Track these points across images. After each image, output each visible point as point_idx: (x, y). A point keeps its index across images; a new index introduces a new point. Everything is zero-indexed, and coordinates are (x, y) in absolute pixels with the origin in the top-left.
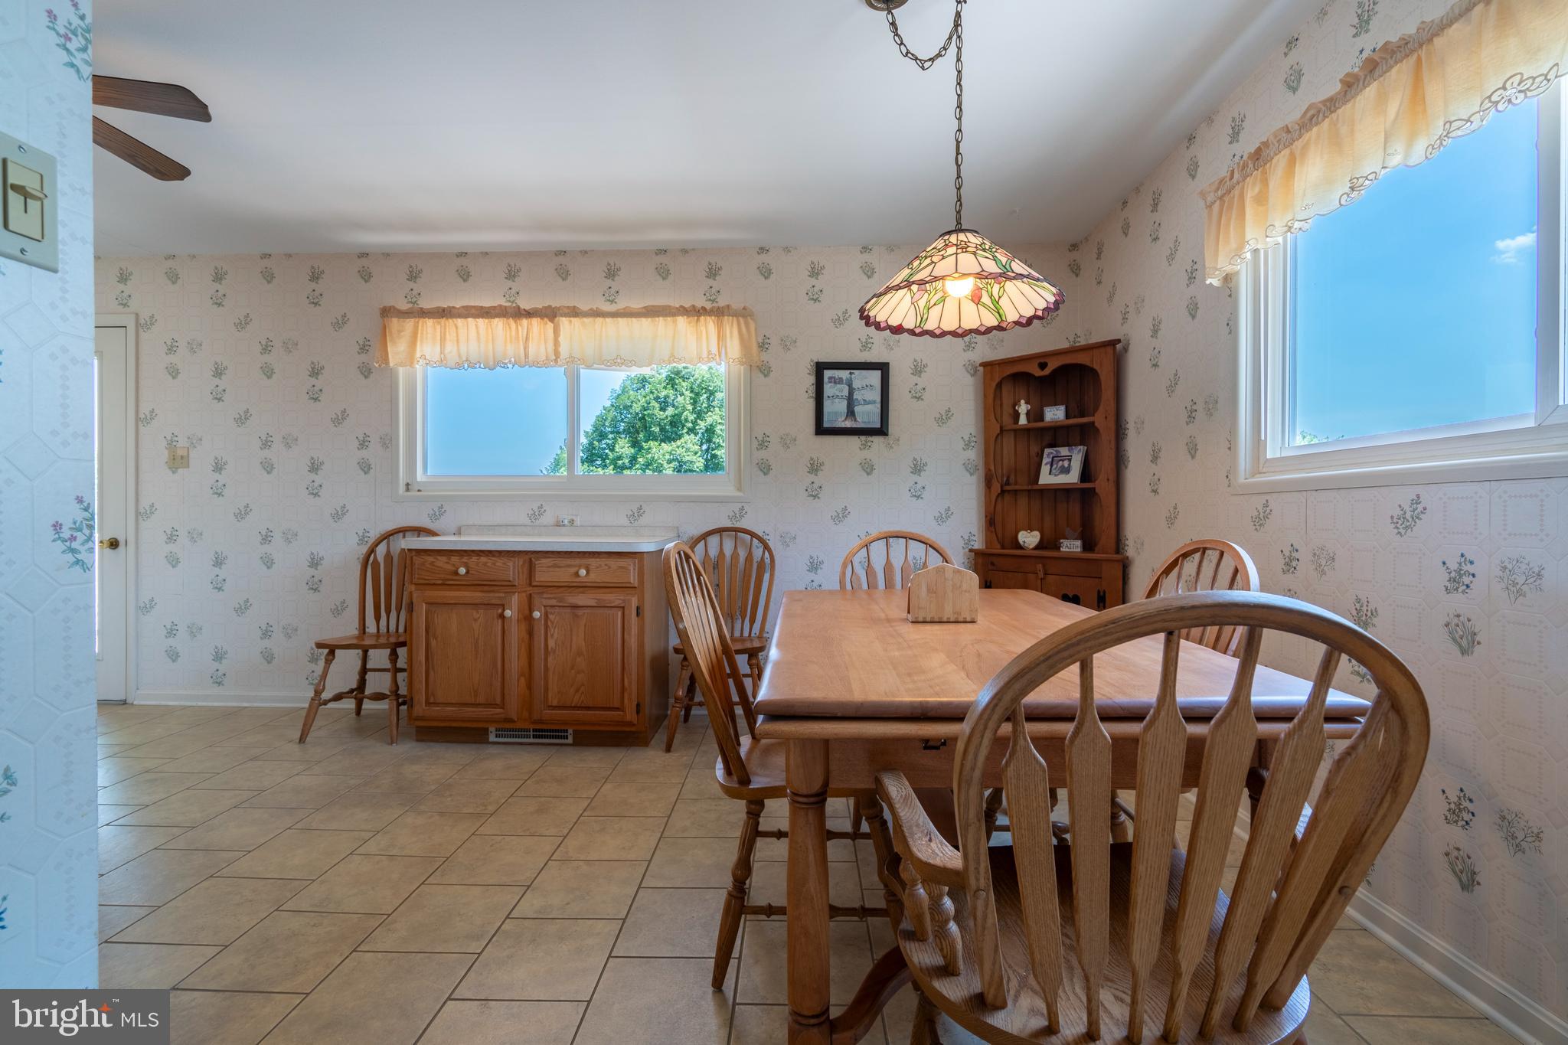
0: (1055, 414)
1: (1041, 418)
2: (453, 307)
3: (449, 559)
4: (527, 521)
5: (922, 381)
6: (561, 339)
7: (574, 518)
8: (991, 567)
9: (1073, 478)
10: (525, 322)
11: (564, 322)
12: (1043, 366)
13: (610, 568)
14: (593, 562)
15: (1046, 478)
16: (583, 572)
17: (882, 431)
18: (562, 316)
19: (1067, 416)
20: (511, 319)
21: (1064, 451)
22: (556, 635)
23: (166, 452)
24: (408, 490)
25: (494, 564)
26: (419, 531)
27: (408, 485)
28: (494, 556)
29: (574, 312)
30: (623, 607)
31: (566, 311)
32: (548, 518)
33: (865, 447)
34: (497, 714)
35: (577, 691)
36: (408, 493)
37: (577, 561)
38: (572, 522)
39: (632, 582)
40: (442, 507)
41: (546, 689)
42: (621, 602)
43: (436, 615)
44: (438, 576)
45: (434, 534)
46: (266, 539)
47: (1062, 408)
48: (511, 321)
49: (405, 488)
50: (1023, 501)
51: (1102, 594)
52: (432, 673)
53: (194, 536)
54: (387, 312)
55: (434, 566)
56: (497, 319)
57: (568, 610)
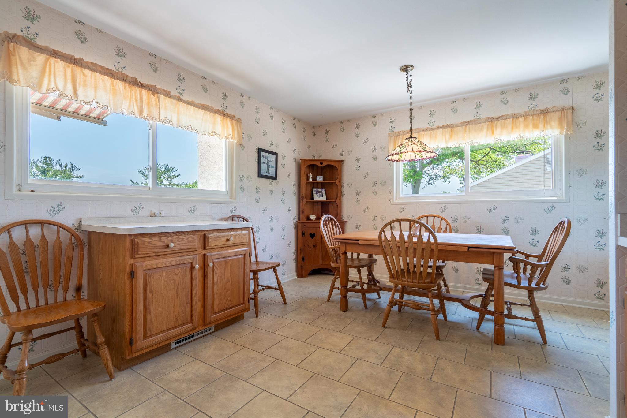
0: (320, 179)
1: (316, 180)
5: (284, 162)
6: (160, 107)
9: (324, 198)
11: (162, 98)
12: (321, 164)
15: (315, 198)
16: (231, 239)
17: (275, 178)
18: (161, 94)
19: (323, 180)
20: (127, 84)
21: (319, 190)
24: (19, 190)
27: (19, 186)
29: (168, 95)
30: (245, 254)
31: (164, 92)
32: (145, 212)
33: (271, 183)
35: (227, 300)
37: (226, 234)
38: (160, 214)
39: (247, 241)
40: (60, 205)
42: (244, 251)
44: (153, 250)
47: (322, 177)
49: (16, 188)
55: (151, 244)
57: (223, 260)
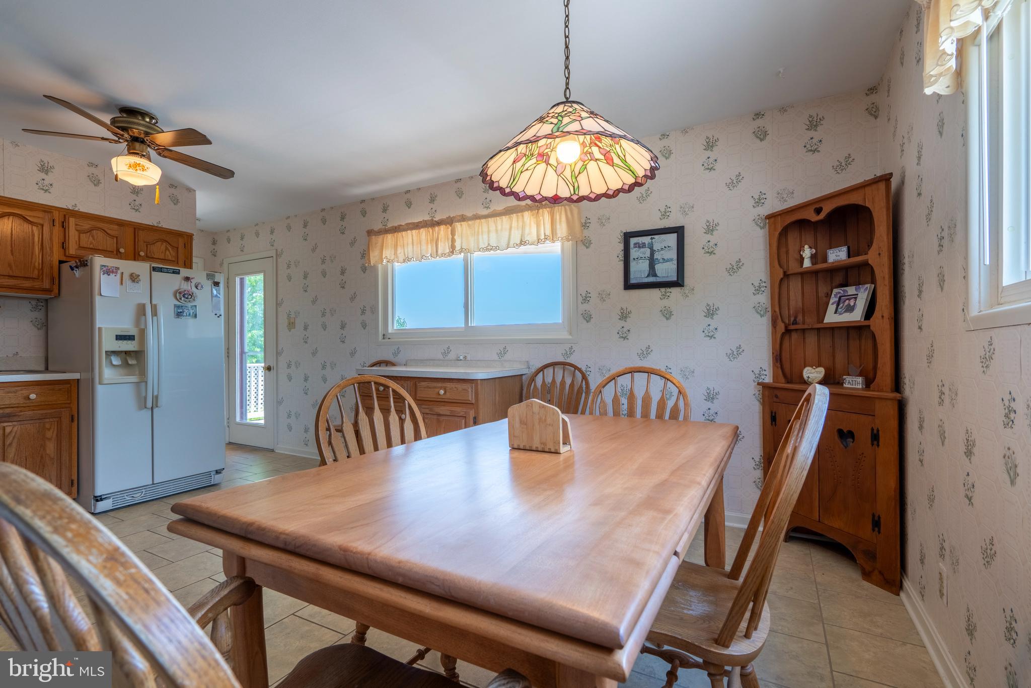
0: (838, 255)
1: (825, 260)
2: (401, 225)
4: (441, 357)
5: (713, 239)
6: (456, 237)
7: (467, 355)
8: (775, 399)
9: (857, 316)
10: (437, 228)
11: (458, 225)
12: (818, 211)
13: (457, 389)
14: (448, 385)
15: (832, 317)
16: (442, 392)
17: (678, 283)
18: (456, 222)
19: (849, 256)
21: (851, 290)
23: (287, 320)
24: (384, 338)
26: (387, 363)
27: (384, 335)
29: (463, 219)
30: (466, 417)
31: (459, 218)
33: (664, 296)
36: (384, 340)
37: (440, 385)
38: (465, 357)
39: (470, 399)
40: (400, 348)
42: (464, 413)
45: (393, 364)
46: (324, 367)
47: (845, 249)
48: (430, 229)
49: (382, 336)
50: (811, 339)
51: (875, 432)
53: (298, 365)
54: (370, 233)
56: (422, 229)
57: (435, 417)
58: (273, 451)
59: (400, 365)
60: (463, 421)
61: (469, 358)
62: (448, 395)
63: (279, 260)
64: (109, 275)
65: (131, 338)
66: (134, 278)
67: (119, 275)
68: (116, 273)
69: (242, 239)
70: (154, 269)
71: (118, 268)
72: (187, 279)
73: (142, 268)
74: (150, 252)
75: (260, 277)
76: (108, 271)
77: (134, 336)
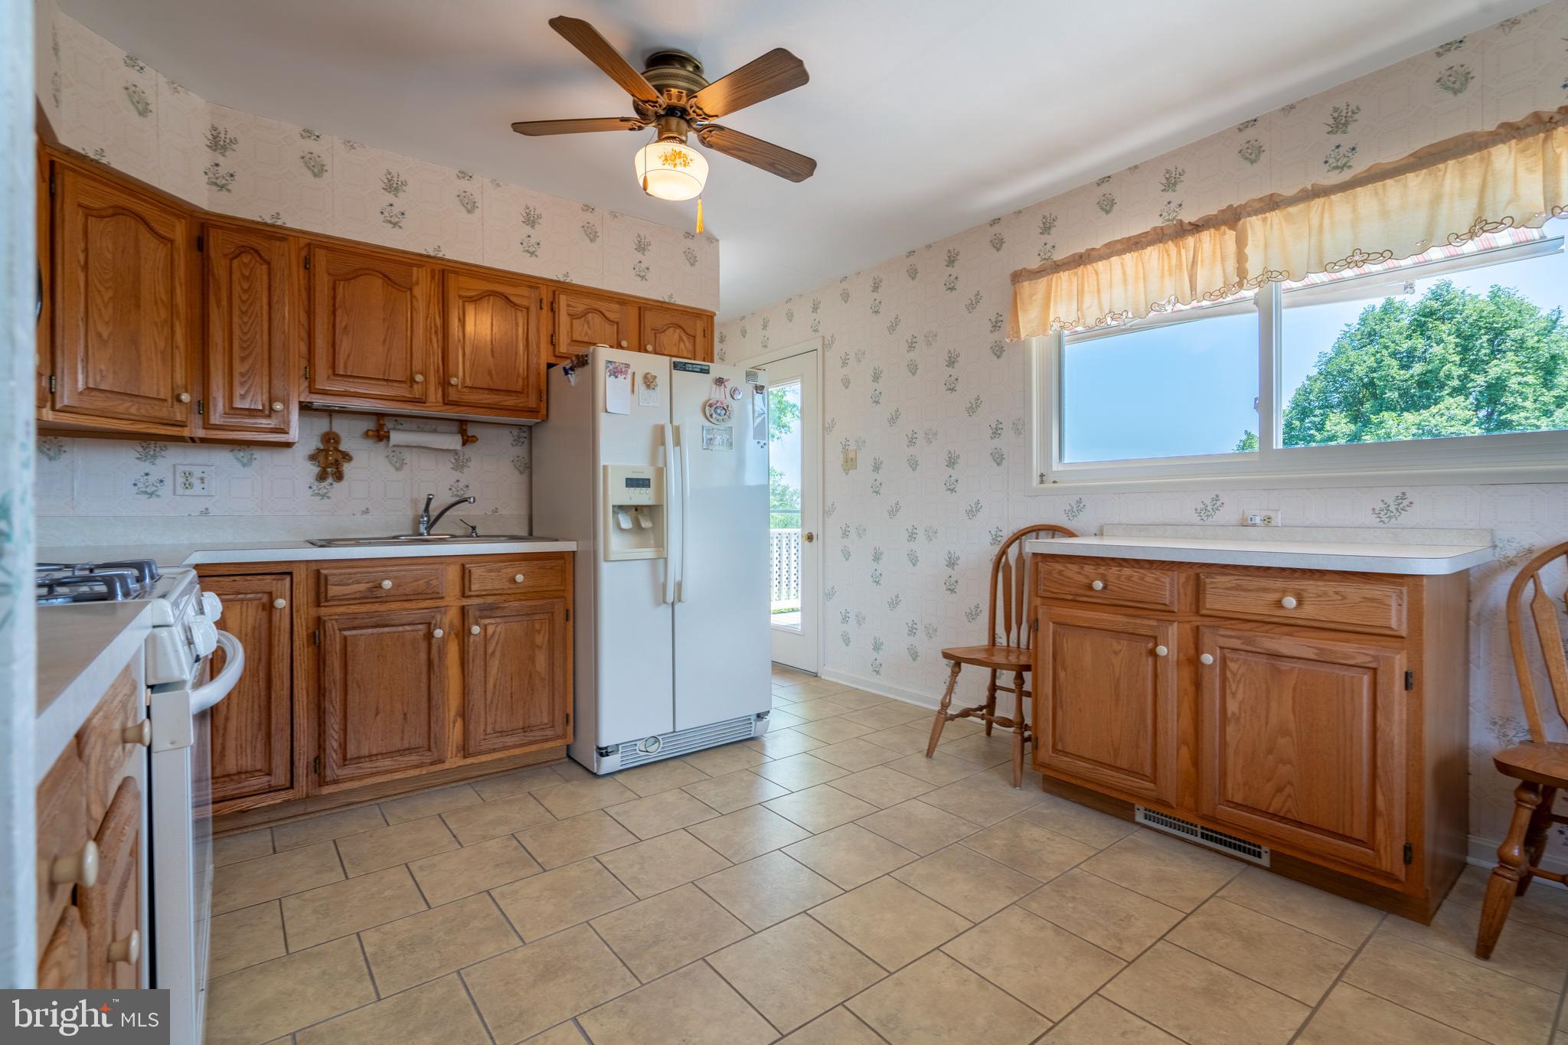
2: (1093, 249)
3: (1082, 568)
4: (1196, 519)
6: (1248, 250)
7: (1272, 514)
10: (1190, 241)
11: (1254, 225)
13: (1344, 598)
14: (1310, 586)
16: (1290, 602)
18: (1249, 215)
20: (1170, 242)
22: (1240, 696)
23: (842, 456)
24: (1042, 482)
25: (1142, 579)
26: (1054, 530)
27: (1042, 476)
28: (1142, 568)
29: (1273, 203)
30: (1375, 670)
31: (1257, 205)
32: (1228, 514)
34: (1145, 789)
35: (1280, 790)
36: (1043, 486)
37: (1279, 584)
38: (1268, 520)
39: (1394, 625)
40: (1080, 501)
41: (1224, 774)
42: (1369, 659)
43: (1065, 640)
44: (1068, 589)
45: (1070, 534)
46: (912, 537)
48: (1171, 245)
49: (1039, 479)
52: (1059, 712)
53: (861, 532)
54: (1017, 277)
55: (1062, 575)
56: (1150, 249)
57: (1264, 660)
58: (816, 675)
59: (1084, 535)
60: (1366, 679)
61: (1278, 519)
62: (1309, 611)
63: (827, 353)
64: (616, 377)
65: (643, 483)
66: (649, 382)
67: (629, 377)
68: (626, 373)
69: (765, 327)
70: (676, 366)
71: (628, 366)
72: (720, 381)
73: (658, 365)
74: (659, 345)
75: (797, 386)
76: (616, 371)
77: (649, 480)
